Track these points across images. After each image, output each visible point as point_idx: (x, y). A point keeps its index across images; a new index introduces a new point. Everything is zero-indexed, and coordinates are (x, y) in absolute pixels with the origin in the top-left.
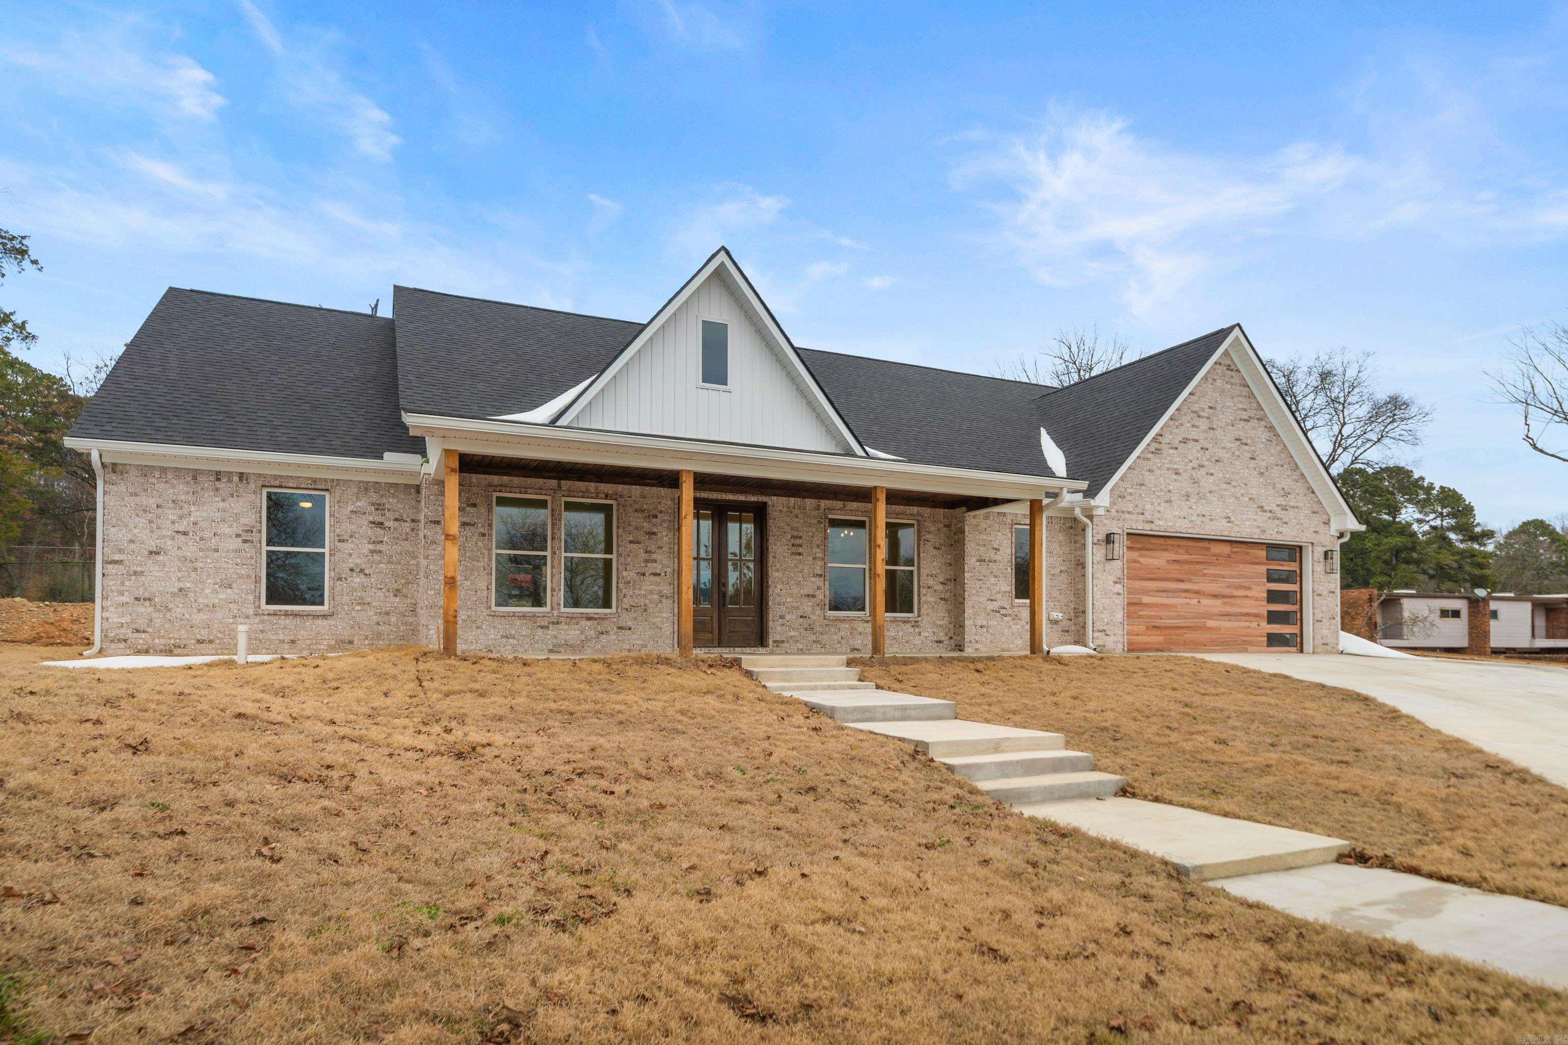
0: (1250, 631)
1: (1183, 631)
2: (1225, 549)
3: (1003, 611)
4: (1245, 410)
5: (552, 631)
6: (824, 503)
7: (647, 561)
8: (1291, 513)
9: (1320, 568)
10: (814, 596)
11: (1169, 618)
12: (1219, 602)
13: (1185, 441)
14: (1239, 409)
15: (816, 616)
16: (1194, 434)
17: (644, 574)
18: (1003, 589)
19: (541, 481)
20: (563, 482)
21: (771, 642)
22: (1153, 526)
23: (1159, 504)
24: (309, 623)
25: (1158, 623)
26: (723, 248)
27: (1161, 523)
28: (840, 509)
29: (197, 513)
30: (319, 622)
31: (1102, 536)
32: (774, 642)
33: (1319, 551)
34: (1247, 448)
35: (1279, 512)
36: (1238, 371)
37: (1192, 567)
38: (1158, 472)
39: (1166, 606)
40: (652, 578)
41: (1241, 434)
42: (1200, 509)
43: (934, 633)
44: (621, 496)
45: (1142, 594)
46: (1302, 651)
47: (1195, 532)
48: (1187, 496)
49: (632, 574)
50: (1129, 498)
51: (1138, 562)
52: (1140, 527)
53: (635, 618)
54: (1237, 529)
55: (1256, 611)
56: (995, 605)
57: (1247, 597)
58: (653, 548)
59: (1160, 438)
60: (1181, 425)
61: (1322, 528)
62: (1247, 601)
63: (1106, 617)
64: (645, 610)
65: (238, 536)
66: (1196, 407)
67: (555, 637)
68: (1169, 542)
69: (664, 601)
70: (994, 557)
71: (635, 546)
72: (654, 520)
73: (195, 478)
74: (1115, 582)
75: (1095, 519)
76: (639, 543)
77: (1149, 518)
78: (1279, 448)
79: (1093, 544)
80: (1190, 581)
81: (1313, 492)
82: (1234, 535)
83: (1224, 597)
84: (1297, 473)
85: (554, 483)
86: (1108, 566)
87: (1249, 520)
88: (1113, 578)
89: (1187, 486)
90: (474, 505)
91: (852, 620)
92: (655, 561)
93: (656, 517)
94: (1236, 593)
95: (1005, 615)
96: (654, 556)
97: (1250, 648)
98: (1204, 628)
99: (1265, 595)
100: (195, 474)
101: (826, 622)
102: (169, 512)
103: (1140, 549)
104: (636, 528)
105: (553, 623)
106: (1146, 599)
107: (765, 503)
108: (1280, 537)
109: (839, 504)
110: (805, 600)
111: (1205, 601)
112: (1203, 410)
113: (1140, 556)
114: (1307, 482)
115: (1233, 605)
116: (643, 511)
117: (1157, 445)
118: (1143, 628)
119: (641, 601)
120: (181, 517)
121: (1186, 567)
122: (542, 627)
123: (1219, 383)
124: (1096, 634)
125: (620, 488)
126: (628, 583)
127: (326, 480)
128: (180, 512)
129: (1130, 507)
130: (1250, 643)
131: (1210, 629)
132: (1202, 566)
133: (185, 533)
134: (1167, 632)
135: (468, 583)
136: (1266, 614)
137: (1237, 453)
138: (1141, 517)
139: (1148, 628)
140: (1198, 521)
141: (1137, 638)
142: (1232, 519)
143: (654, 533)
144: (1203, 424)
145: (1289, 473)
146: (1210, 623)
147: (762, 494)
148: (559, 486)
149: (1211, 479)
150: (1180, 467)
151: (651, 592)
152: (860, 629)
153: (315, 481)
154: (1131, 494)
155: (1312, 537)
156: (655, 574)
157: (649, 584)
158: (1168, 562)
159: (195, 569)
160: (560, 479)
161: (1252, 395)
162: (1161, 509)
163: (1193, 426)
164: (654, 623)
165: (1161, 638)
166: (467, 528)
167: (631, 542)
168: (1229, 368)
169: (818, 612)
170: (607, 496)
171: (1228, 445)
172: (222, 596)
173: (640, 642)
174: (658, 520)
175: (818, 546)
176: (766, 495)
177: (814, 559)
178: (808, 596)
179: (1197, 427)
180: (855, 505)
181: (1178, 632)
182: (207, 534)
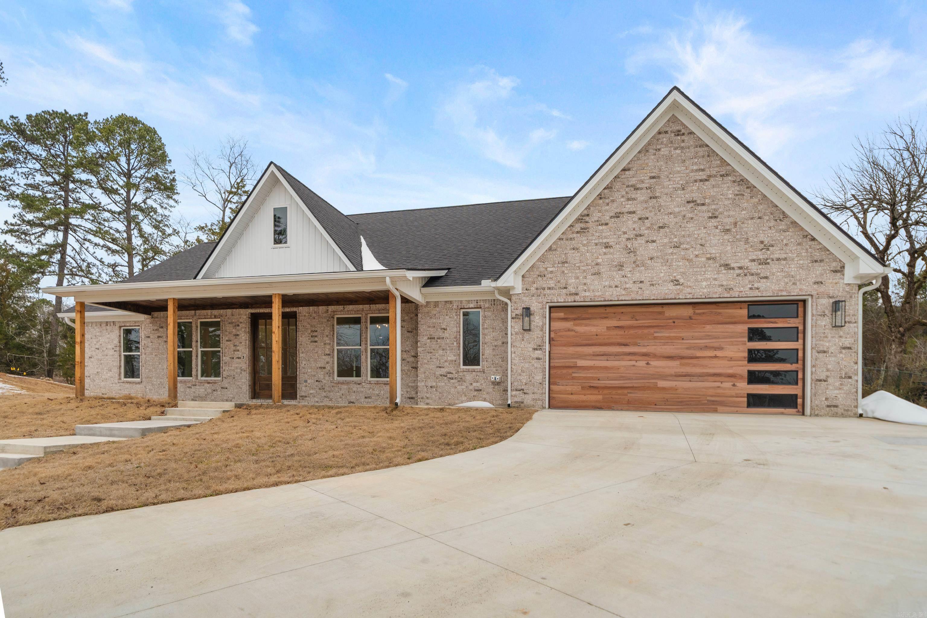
0: (719, 391)
1: (626, 391)
2: (688, 311)
3: (449, 376)
4: (703, 170)
5: (193, 389)
6: (331, 308)
7: (234, 351)
8: (774, 267)
9: (825, 322)
10: (324, 368)
11: (608, 379)
12: (677, 363)
13: (617, 216)
14: (692, 171)
15: (326, 380)
16: (629, 206)
17: (233, 358)
18: (449, 358)
19: (188, 312)
20: (197, 311)
21: (298, 397)
22: (577, 298)
23: (585, 277)
24: (134, 386)
25: (595, 383)
26: (271, 163)
27: (587, 294)
28: (341, 311)
29: (102, 340)
30: (138, 386)
31: (519, 312)
32: (301, 396)
33: (826, 303)
34: (704, 208)
35: (754, 267)
36: (691, 133)
37: (640, 332)
38: (583, 249)
39: (606, 368)
40: (237, 360)
41: (695, 196)
42: (637, 276)
43: (407, 392)
44: (222, 316)
45: (577, 358)
46: (803, 414)
47: (627, 299)
48: (621, 266)
49: (228, 358)
50: (550, 275)
51: (572, 330)
52: (561, 299)
53: (229, 383)
54: (689, 290)
55: (730, 371)
56: (443, 371)
57: (716, 357)
58: (237, 343)
59: (587, 219)
60: (613, 201)
61: (830, 279)
62: (715, 361)
63: (524, 378)
64: (234, 378)
65: (113, 349)
66: (633, 181)
67: (194, 392)
68: (609, 310)
69: (243, 372)
70: (441, 334)
71: (229, 343)
72: (237, 328)
73: (101, 325)
74: (535, 349)
75: (513, 298)
76: (230, 341)
77: (573, 291)
78: (755, 200)
79: (513, 318)
80: (636, 344)
81: (813, 239)
82: (685, 295)
83: (682, 358)
84: (786, 221)
85: (193, 312)
86: (527, 335)
87: (706, 280)
88: (532, 345)
89: (618, 255)
90: (162, 327)
91: (348, 383)
92: (238, 351)
93: (238, 326)
94: (699, 354)
95: (452, 379)
96: (238, 348)
97: (720, 408)
98: (656, 388)
99: (746, 355)
100: (101, 324)
101: (333, 384)
102: (94, 340)
103: (575, 319)
104: (230, 333)
105: (193, 385)
106: (581, 363)
107: (296, 312)
108: (757, 293)
109: (341, 307)
110: (319, 370)
111: (654, 363)
112: (642, 182)
113: (575, 325)
114: (802, 229)
115: (694, 365)
116: (232, 323)
117: (583, 225)
118: (577, 388)
119: (232, 373)
120: (97, 342)
121: (632, 332)
122: (189, 387)
123: (664, 151)
124: (514, 393)
125: (222, 311)
126: (226, 363)
127: (139, 321)
128: (96, 340)
129: (552, 284)
130: (722, 404)
131: (664, 389)
132: (652, 330)
133: (98, 349)
134: (606, 392)
135: (160, 366)
136: (746, 375)
137: (690, 215)
138: (564, 291)
139: (583, 388)
140: (635, 288)
141: (571, 397)
142: (682, 281)
143: (238, 335)
144: (641, 196)
145: (772, 223)
146: (662, 384)
147: (293, 306)
148: (195, 314)
149: (651, 246)
150: (611, 241)
151: (237, 368)
152: (355, 389)
153: (135, 322)
154: (551, 272)
155: (814, 289)
156: (239, 358)
157: (236, 364)
158: (608, 328)
159: (101, 364)
160: (195, 310)
161: (712, 153)
162: (588, 281)
163: (628, 199)
164: (238, 385)
165: (600, 397)
166: (160, 338)
167: (227, 341)
168: (678, 133)
169: (327, 378)
170: (215, 317)
171: (677, 210)
172: (109, 375)
173: (232, 396)
174: (240, 328)
175: (327, 336)
176: (296, 307)
177: (325, 344)
178: (321, 368)
179: (634, 199)
180: (351, 307)
181: (620, 391)
182: (105, 349)
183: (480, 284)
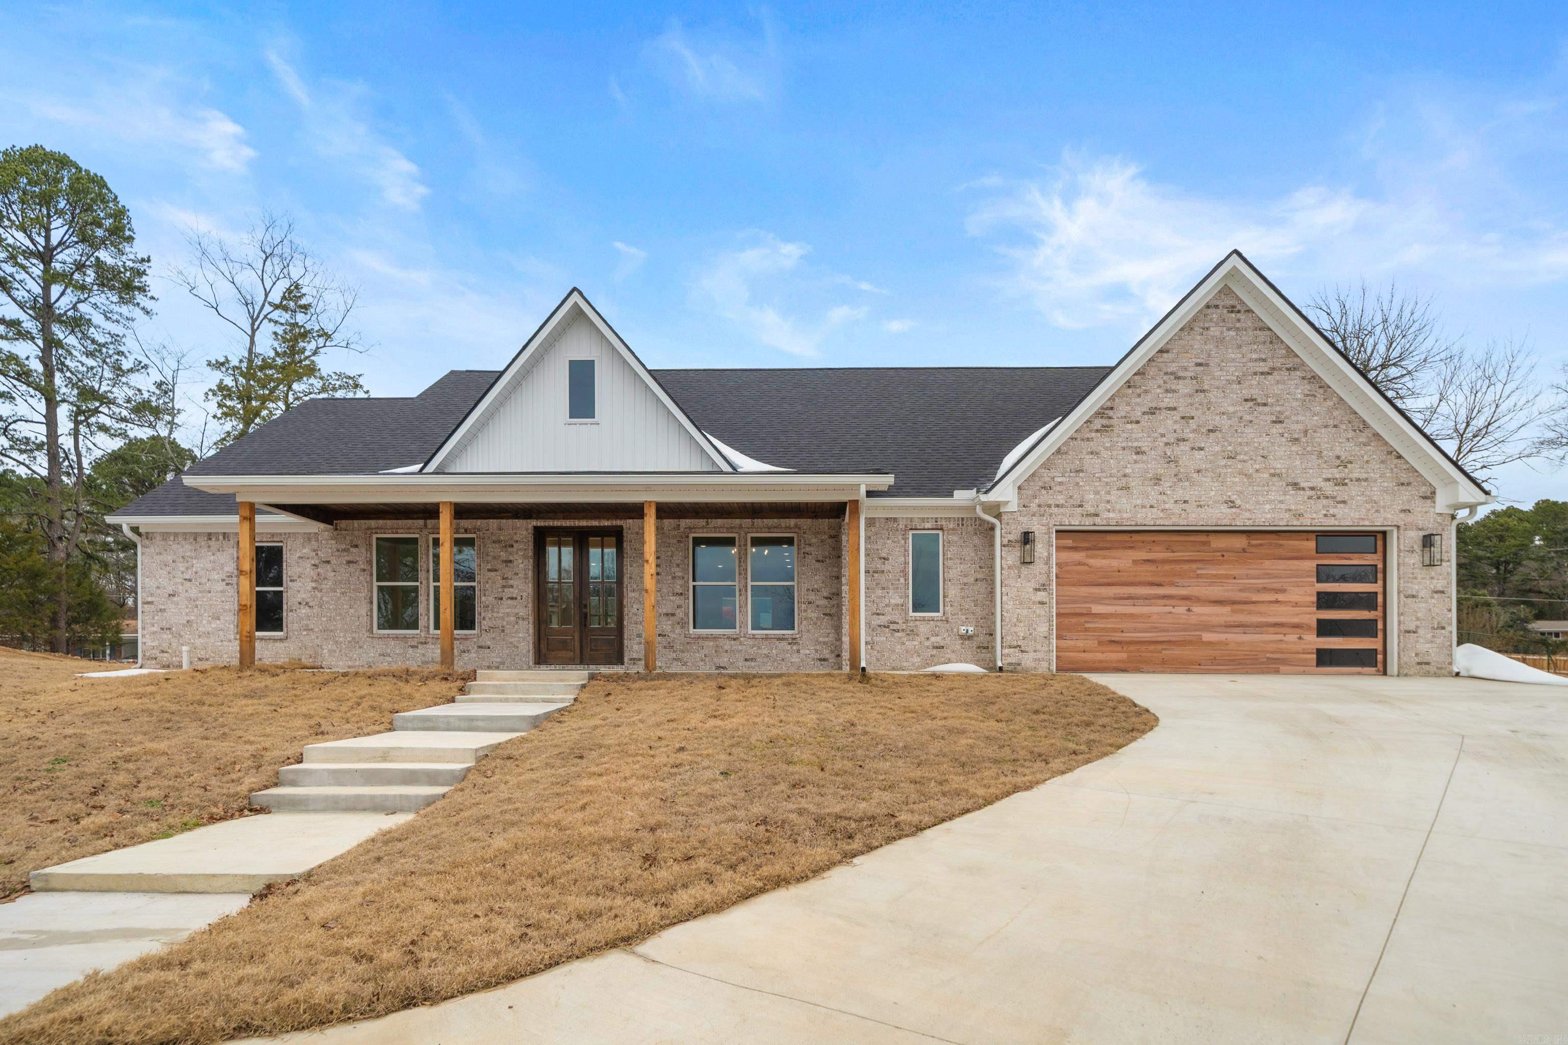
0: (1284, 646)
1: (1159, 647)
2: (1240, 542)
3: (892, 626)
4: (1264, 360)
5: (421, 650)
6: (684, 523)
7: (504, 587)
8: (1353, 489)
9: (1414, 559)
10: (673, 615)
11: (1136, 630)
12: (1226, 609)
13: (1152, 411)
14: (1251, 360)
15: (676, 634)
16: (1168, 401)
17: (501, 599)
18: (893, 601)
19: (410, 521)
20: (429, 521)
21: (626, 660)
22: (1098, 520)
23: (1109, 493)
24: (271, 645)
25: (1117, 636)
26: (575, 289)
27: (1111, 515)
28: (703, 527)
29: (198, 565)
30: (278, 644)
31: (1015, 536)
32: (631, 659)
33: (1414, 537)
34: (1266, 409)
35: (1329, 489)
36: (1249, 311)
37: (1178, 567)
38: (1105, 454)
39: (1132, 616)
40: (509, 602)
41: (1255, 392)
42: (1179, 494)
43: (817, 651)
44: (479, 530)
45: (1092, 602)
46: (1385, 673)
47: (1167, 523)
48: (1157, 480)
49: (491, 598)
50: (1058, 488)
51: (1084, 564)
52: (1076, 521)
53: (494, 639)
54: (1247, 515)
55: (1296, 620)
56: (883, 620)
57: (1277, 602)
58: (509, 575)
59: (1111, 413)
60: (1146, 392)
61: (1419, 506)
62: (1276, 608)
63: (1021, 631)
64: (503, 631)
65: (223, 580)
66: (1173, 367)
67: (424, 655)
68: (1136, 537)
69: (520, 622)
71: (493, 574)
72: (510, 549)
73: (195, 539)
74: (1037, 590)
75: (1004, 517)
76: (496, 570)
77: (1092, 510)
78: (1330, 403)
79: (1003, 546)
80: (1172, 584)
81: (1399, 457)
82: (1243, 521)
83: (1234, 603)
84: (1367, 432)
85: (421, 522)
86: (1025, 570)
87: (1270, 502)
88: (1033, 584)
89: (1155, 466)
90: (356, 546)
91: (715, 638)
92: (512, 586)
93: (512, 546)
94: (1255, 597)
95: (898, 631)
96: (511, 582)
97: (1282, 668)
98: (1200, 643)
99: (1314, 599)
100: (196, 536)
101: (688, 640)
102: (180, 565)
103: (1088, 549)
104: (494, 558)
105: (422, 643)
106: (1097, 609)
107: (621, 527)
108: (1332, 521)
109: (702, 522)
110: (664, 618)
111: (1197, 609)
112: (1186, 369)
113: (1088, 557)
114: (1386, 443)
115: (1250, 613)
116: (499, 542)
117: (1105, 422)
118: (1092, 643)
119: (499, 623)
120: (187, 568)
121: (1167, 567)
122: (412, 647)
123: (1214, 331)
124: (1006, 651)
125: (478, 523)
126: (487, 606)
127: (281, 534)
128: (186, 565)
129: (1061, 499)
130: (1284, 662)
131: (1210, 643)
132: (1194, 566)
133: (190, 580)
134: (1132, 648)
135: (352, 611)
136: (1314, 625)
137: (1248, 418)
138: (1079, 510)
139: (1100, 643)
140: (1177, 509)
141: (1082, 655)
142: (1238, 502)
143: (510, 561)
144: (1184, 388)
145: (1351, 434)
146: (1207, 637)
147: (617, 518)
148: (426, 525)
149: (1198, 455)
150: (1145, 445)
151: (508, 615)
152: (726, 647)
153: (273, 535)
154: (1061, 483)
155: (1400, 519)
156: (512, 598)
157: (505, 608)
158: (1135, 562)
159: (197, 606)
160: (425, 519)
161: (1275, 339)
162: (1113, 498)
163: (1167, 391)
164: (511, 643)
165: (1124, 656)
166: (351, 565)
167: (489, 570)
168: (1232, 309)
169: (678, 631)
170: (466, 531)
171: (1231, 409)
172: (213, 626)
173: (498, 660)
174: (514, 549)
175: (678, 565)
176: (621, 519)
177: (674, 578)
178: (667, 615)
179: (1174, 391)
180: (720, 522)
181: (1152, 648)
182: (204, 580)
183: (952, 496)
